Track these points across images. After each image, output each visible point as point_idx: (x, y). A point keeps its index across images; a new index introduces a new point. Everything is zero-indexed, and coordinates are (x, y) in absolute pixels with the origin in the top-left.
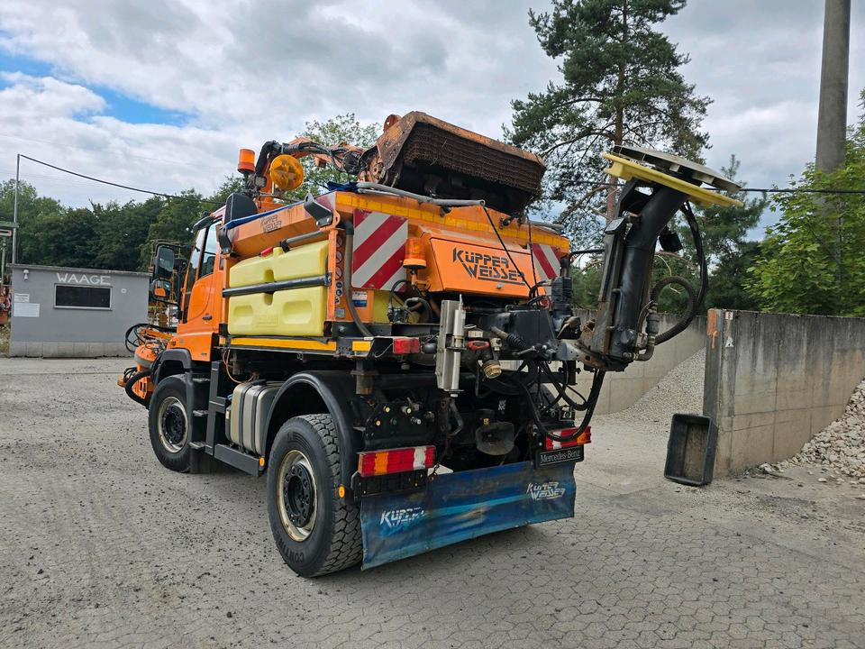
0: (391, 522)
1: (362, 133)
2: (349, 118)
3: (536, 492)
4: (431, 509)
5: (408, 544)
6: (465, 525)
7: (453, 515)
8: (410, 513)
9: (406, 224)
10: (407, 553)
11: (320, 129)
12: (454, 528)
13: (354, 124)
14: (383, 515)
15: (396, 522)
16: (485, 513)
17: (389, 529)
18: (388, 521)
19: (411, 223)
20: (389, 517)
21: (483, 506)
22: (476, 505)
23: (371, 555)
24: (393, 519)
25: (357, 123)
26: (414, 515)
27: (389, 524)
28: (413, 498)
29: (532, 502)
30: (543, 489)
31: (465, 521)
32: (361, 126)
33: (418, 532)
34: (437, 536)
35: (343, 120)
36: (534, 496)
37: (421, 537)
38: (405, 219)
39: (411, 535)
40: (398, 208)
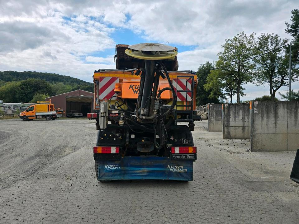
0: (108, 168)
1: (248, 38)
2: (242, 34)
3: (172, 169)
4: (123, 167)
5: (114, 176)
6: (138, 174)
7: (132, 170)
8: (114, 167)
9: (118, 79)
10: (114, 179)
11: (231, 41)
12: (133, 175)
13: (244, 36)
14: (106, 166)
15: (109, 168)
16: (147, 172)
17: (107, 170)
18: (107, 168)
19: (120, 78)
20: (107, 167)
21: (146, 170)
22: (142, 169)
23: (100, 176)
24: (108, 167)
25: (245, 35)
26: (116, 167)
27: (107, 169)
28: (116, 162)
29: (170, 172)
30: (175, 168)
31: (139, 173)
32: (247, 35)
33: (118, 173)
34: (126, 176)
35: (240, 35)
36: (171, 170)
37: (120, 175)
38: (117, 78)
39: (115, 173)
40: (115, 74)
